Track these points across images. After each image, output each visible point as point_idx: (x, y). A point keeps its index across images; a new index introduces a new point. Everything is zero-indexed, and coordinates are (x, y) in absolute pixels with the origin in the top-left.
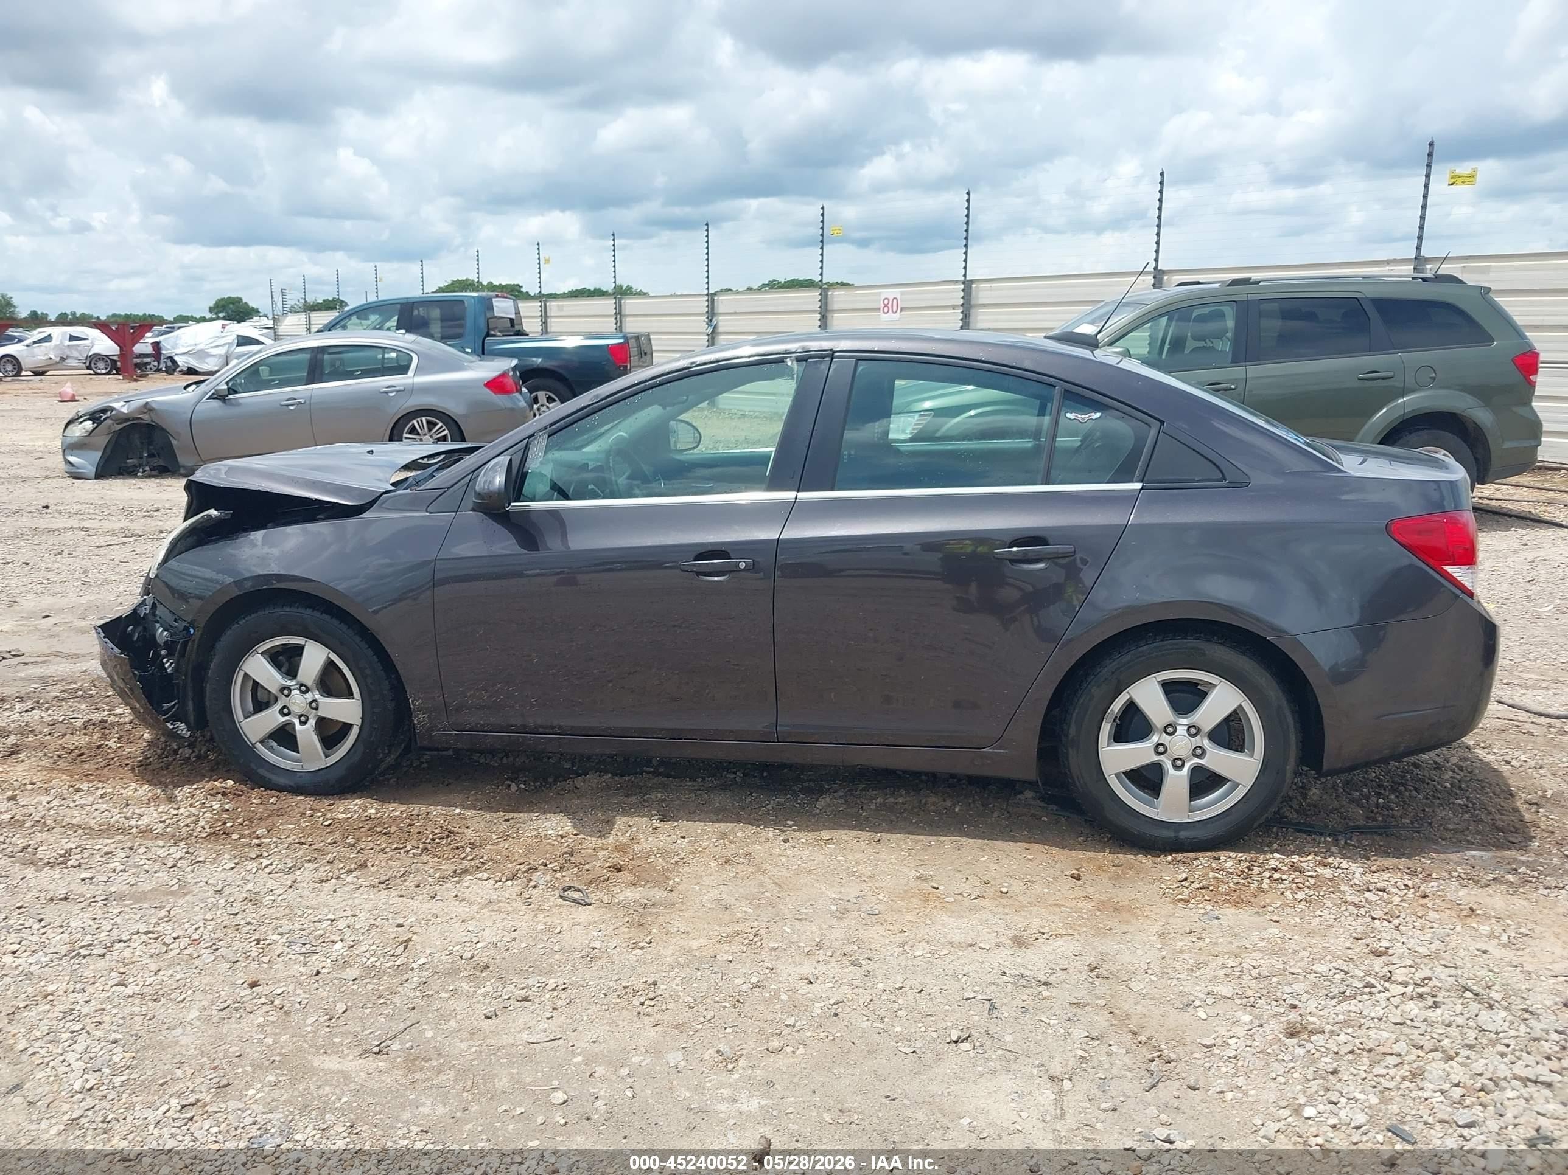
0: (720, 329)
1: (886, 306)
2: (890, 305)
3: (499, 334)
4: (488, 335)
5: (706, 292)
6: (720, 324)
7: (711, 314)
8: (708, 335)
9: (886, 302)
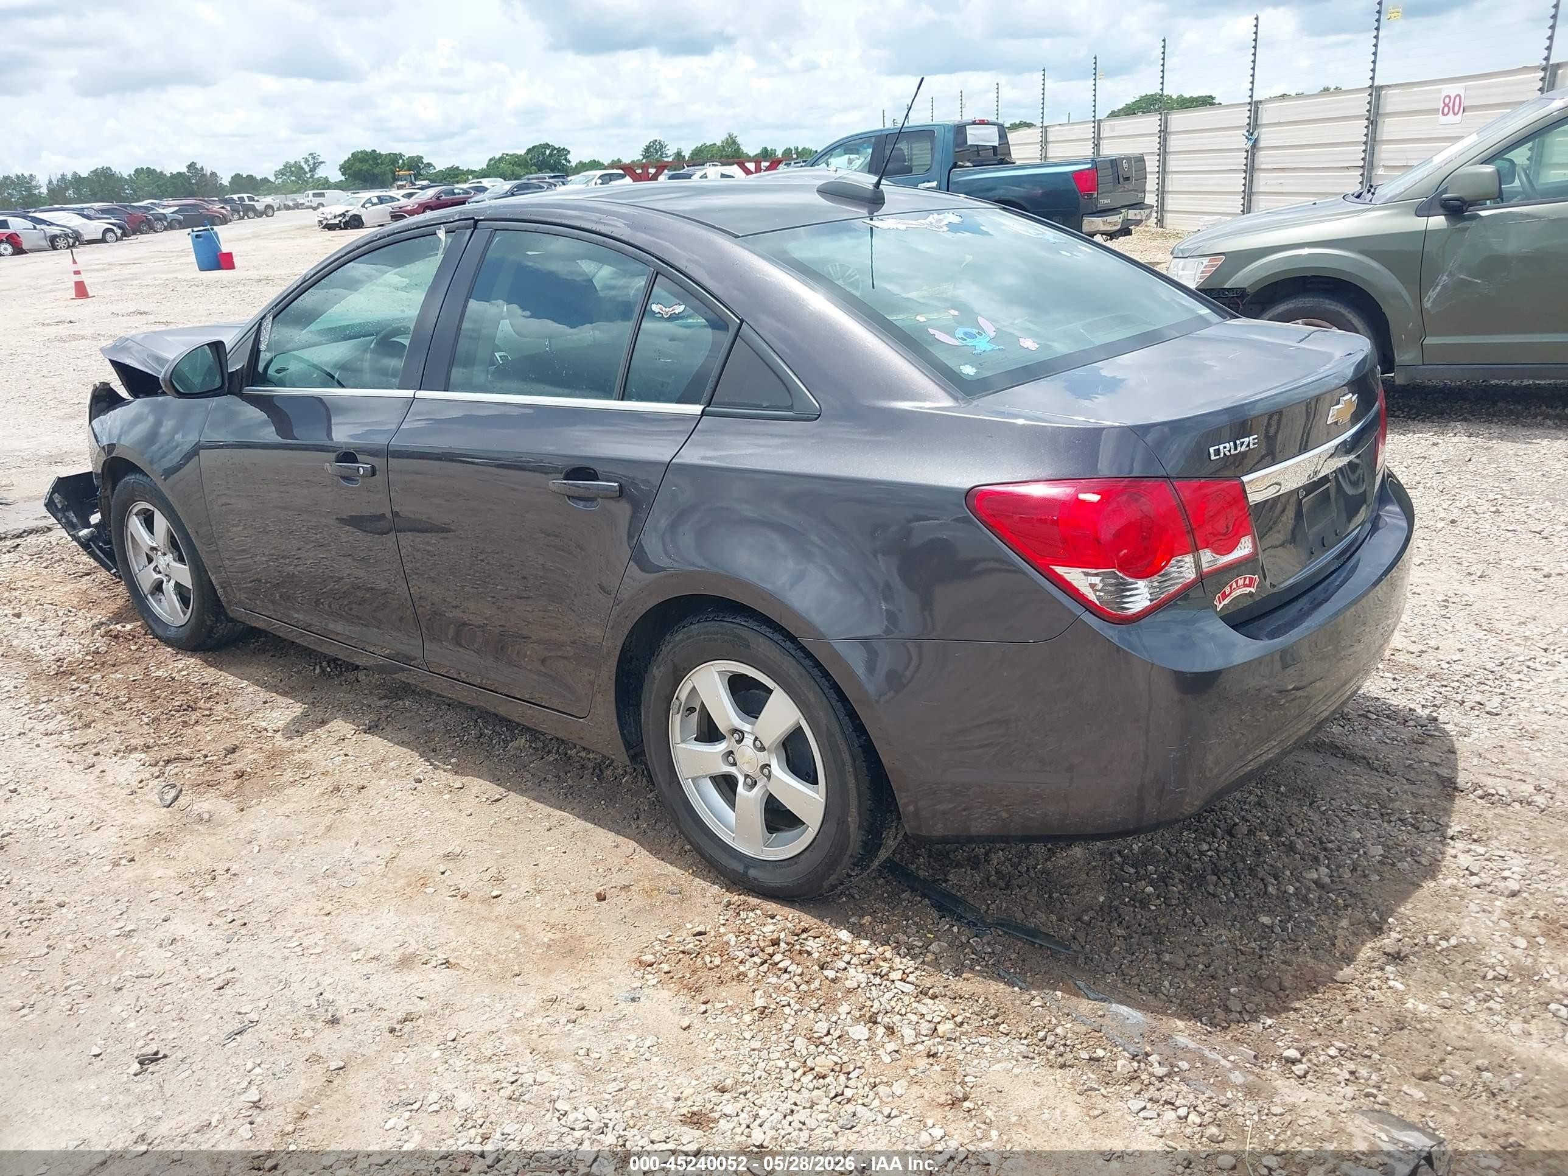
0: (1262, 144)
1: (1446, 105)
2: (1451, 105)
3: (968, 164)
4: (955, 166)
5: (1249, 100)
6: (1262, 137)
7: (1254, 124)
8: (1247, 151)
9: (1447, 100)
